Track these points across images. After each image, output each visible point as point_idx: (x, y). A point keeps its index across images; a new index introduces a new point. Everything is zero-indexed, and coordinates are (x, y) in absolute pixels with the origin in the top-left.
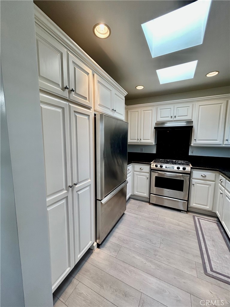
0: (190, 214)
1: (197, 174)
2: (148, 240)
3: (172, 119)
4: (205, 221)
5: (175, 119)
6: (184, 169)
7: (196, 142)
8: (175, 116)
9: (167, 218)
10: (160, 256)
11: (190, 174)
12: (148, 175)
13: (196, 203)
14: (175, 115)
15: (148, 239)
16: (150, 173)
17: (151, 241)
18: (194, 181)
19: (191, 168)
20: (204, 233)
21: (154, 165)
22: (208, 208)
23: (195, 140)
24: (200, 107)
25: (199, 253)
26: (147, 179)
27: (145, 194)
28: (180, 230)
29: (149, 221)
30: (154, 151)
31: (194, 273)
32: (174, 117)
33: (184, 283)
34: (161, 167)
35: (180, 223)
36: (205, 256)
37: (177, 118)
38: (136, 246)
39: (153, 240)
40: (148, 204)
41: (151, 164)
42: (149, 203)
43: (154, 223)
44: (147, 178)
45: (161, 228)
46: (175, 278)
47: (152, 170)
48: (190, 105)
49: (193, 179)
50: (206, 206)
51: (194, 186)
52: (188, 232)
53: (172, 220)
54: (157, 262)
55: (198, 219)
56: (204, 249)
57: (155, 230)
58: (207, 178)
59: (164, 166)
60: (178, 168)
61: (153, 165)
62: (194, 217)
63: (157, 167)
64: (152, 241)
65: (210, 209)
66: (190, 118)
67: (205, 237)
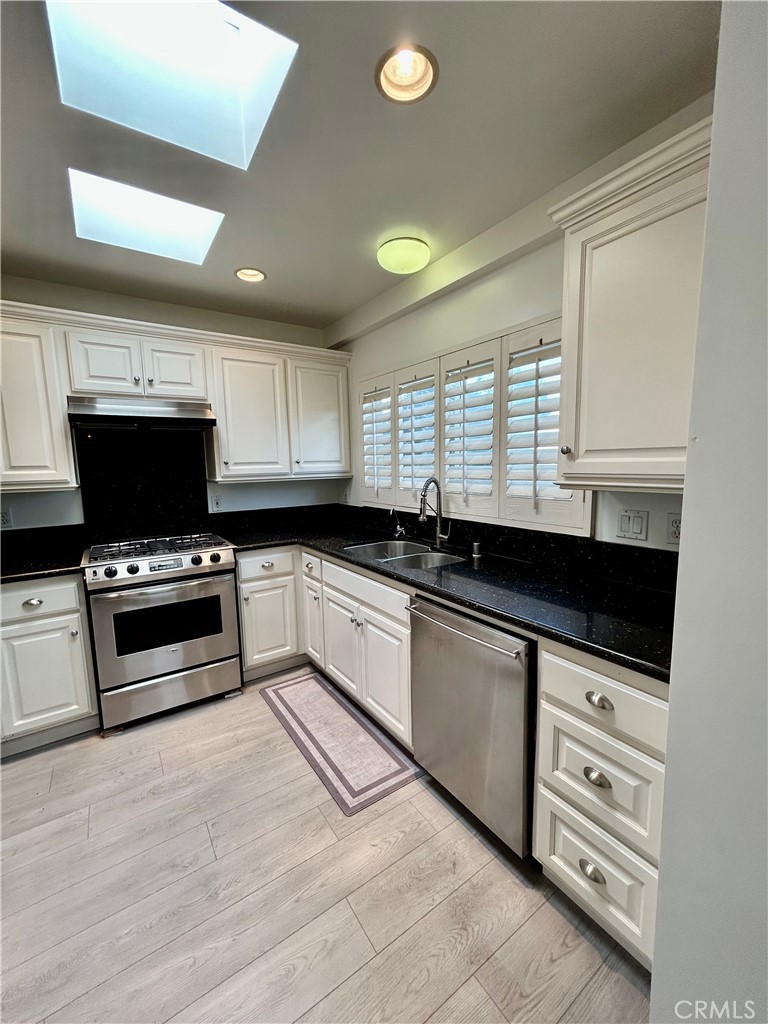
0: (251, 692)
1: (252, 564)
2: (161, 875)
3: (139, 390)
4: (289, 688)
5: (150, 391)
6: (215, 558)
7: (227, 469)
8: (151, 381)
9: (193, 745)
10: (229, 885)
11: (233, 570)
12: (75, 622)
13: (260, 652)
14: (149, 375)
15: (161, 870)
16: (84, 609)
17: (174, 866)
18: (245, 588)
19: (235, 551)
20: (303, 720)
21: (101, 572)
22: (288, 650)
23: (226, 463)
24: (226, 363)
25: (313, 777)
26: (74, 640)
27: (76, 707)
28: (249, 753)
29: (134, 801)
30: (75, 516)
31: (329, 838)
32: (146, 382)
33: (322, 886)
34: (133, 570)
35: (240, 732)
36: (330, 773)
37: (158, 389)
38: (122, 941)
39: (180, 856)
40: (95, 740)
41: (82, 571)
42: (101, 731)
43: (154, 793)
44: (73, 635)
45: (191, 789)
46: (297, 901)
47: (89, 595)
48: (196, 349)
49: (241, 582)
50: (284, 645)
51: (247, 604)
52: (268, 742)
53: (211, 740)
54: (229, 913)
55: (275, 691)
56: (320, 759)
57: (173, 814)
58: (276, 570)
59: (144, 565)
60: (197, 561)
61: (94, 573)
62: (263, 692)
63: (118, 577)
64: (179, 860)
65: (295, 651)
66: (201, 394)
67: (309, 727)
